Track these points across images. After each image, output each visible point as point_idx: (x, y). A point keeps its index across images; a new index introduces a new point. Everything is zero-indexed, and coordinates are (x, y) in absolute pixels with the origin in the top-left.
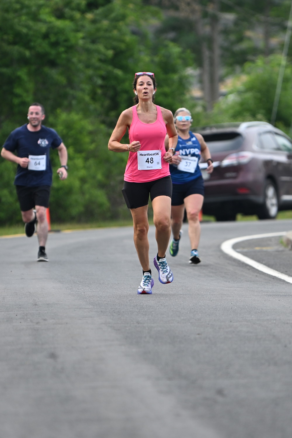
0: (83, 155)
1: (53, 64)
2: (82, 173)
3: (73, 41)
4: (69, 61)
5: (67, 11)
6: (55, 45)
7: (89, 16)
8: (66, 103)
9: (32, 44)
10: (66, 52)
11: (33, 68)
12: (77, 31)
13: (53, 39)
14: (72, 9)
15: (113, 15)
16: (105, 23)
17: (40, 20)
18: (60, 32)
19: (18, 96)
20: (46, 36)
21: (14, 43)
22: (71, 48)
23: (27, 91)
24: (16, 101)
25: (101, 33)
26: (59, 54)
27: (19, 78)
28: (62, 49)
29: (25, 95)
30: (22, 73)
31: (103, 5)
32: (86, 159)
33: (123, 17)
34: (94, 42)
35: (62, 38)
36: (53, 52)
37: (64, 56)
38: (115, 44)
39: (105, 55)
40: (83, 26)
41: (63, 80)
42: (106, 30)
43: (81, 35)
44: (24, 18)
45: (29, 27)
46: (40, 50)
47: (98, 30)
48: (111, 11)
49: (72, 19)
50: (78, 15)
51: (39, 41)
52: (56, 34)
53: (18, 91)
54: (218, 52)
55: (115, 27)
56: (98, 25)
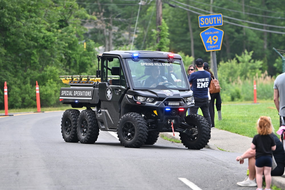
0: (57, 82)
1: (46, 48)
2: (56, 88)
3: (53, 40)
4: (52, 47)
5: (51, 28)
6: (47, 41)
7: (60, 31)
8: (50, 62)
9: (38, 41)
10: (51, 44)
11: (38, 49)
12: (55, 36)
13: (46, 39)
14: (54, 28)
15: (68, 31)
16: (65, 34)
17: (41, 32)
18: (49, 36)
19: (32, 60)
20: (43, 38)
21: (32, 40)
22: (52, 43)
23: (36, 58)
24: (32, 62)
25: (64, 37)
26: (48, 45)
27: (33, 53)
28: (49, 43)
29: (35, 59)
30: (35, 51)
31: (65, 27)
32: (57, 84)
33: (72, 32)
34: (61, 40)
35: (49, 39)
36: (46, 44)
37: (50, 45)
38: (69, 41)
39: (65, 45)
40: (57, 35)
41: (49, 54)
42: (66, 36)
43: (56, 38)
44: (35, 31)
45: (37, 35)
46: (41, 43)
47: (63, 36)
48: (68, 29)
49: (53, 32)
50: (55, 30)
51: (41, 40)
52: (47, 37)
53: (33, 58)
54: (111, 41)
55: (69, 35)
56: (63, 34)
